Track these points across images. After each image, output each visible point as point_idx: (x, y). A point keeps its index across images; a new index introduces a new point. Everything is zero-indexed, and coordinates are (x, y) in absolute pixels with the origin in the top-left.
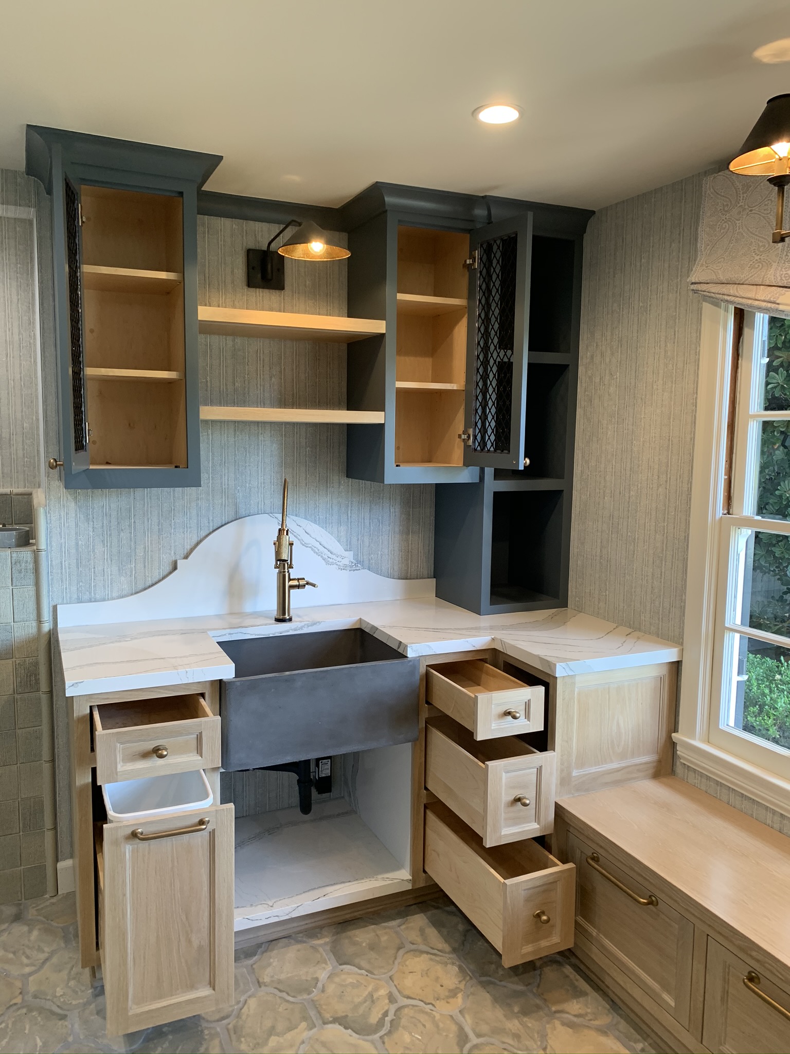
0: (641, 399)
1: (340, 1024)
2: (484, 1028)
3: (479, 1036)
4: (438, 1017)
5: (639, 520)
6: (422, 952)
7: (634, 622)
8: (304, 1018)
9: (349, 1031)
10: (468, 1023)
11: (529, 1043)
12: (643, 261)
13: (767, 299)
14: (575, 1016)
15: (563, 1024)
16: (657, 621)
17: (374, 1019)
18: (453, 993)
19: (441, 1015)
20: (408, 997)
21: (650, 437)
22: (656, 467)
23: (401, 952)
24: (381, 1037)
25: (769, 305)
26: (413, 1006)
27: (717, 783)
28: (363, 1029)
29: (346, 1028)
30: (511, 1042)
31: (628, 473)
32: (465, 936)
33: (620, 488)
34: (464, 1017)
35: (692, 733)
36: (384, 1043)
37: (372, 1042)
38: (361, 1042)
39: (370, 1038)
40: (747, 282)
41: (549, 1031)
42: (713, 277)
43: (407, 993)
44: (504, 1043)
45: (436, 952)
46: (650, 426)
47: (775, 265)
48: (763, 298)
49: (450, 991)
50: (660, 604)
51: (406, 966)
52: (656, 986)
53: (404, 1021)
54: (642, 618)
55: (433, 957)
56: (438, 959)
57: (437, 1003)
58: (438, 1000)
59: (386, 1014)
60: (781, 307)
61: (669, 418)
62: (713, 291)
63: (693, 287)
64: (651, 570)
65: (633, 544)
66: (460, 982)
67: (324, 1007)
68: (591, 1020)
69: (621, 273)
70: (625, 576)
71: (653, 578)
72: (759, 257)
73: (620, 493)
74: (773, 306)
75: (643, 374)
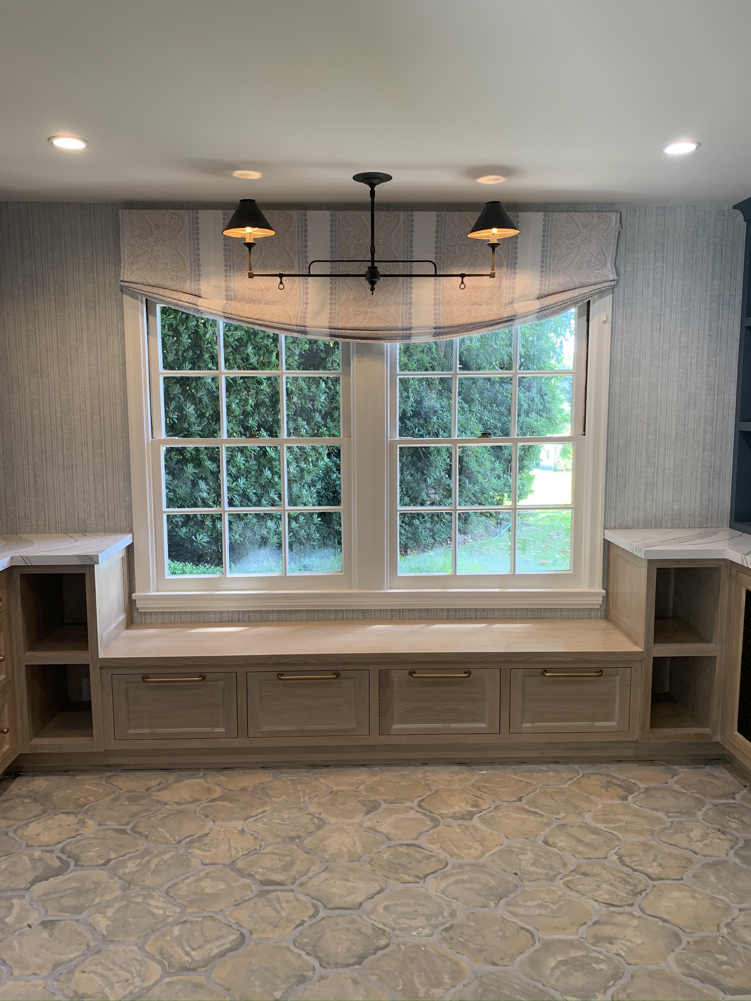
0: (67, 359)
1: (39, 882)
2: (126, 819)
3: (127, 824)
4: (92, 836)
5: (75, 450)
6: (27, 824)
7: (79, 528)
8: (10, 898)
9: (51, 879)
10: (113, 824)
11: (155, 808)
12: (55, 254)
13: (190, 301)
14: (158, 785)
15: (158, 791)
16: (103, 521)
17: (57, 863)
18: (82, 823)
19: (92, 834)
20: (58, 843)
21: (79, 388)
22: (89, 409)
23: (11, 834)
24: (76, 865)
25: (191, 305)
26: (68, 843)
27: (170, 613)
28: (58, 872)
29: (47, 879)
30: (147, 814)
31: (59, 415)
32: (37, 802)
33: (51, 427)
34: (107, 825)
35: (148, 589)
36: (82, 866)
37: (73, 871)
38: (67, 877)
39: (69, 871)
40: (170, 288)
41: (157, 798)
42: (143, 281)
43: (53, 842)
44: (144, 817)
45: (33, 819)
46: (79, 379)
47: (188, 282)
48: (186, 300)
49: (78, 823)
50: (104, 509)
51: (28, 835)
52: (209, 729)
53: (76, 852)
54: (88, 522)
55: (38, 821)
56: (43, 819)
57: (80, 832)
58: (78, 831)
59: (58, 857)
60: (200, 308)
61: (98, 374)
62: (144, 290)
63: (123, 284)
64: (93, 485)
65: (71, 469)
66: (76, 816)
67: (11, 885)
68: (167, 782)
69: (31, 258)
70: (65, 496)
71: (95, 492)
72: (175, 274)
73: (51, 432)
74: (194, 306)
75: (66, 341)
